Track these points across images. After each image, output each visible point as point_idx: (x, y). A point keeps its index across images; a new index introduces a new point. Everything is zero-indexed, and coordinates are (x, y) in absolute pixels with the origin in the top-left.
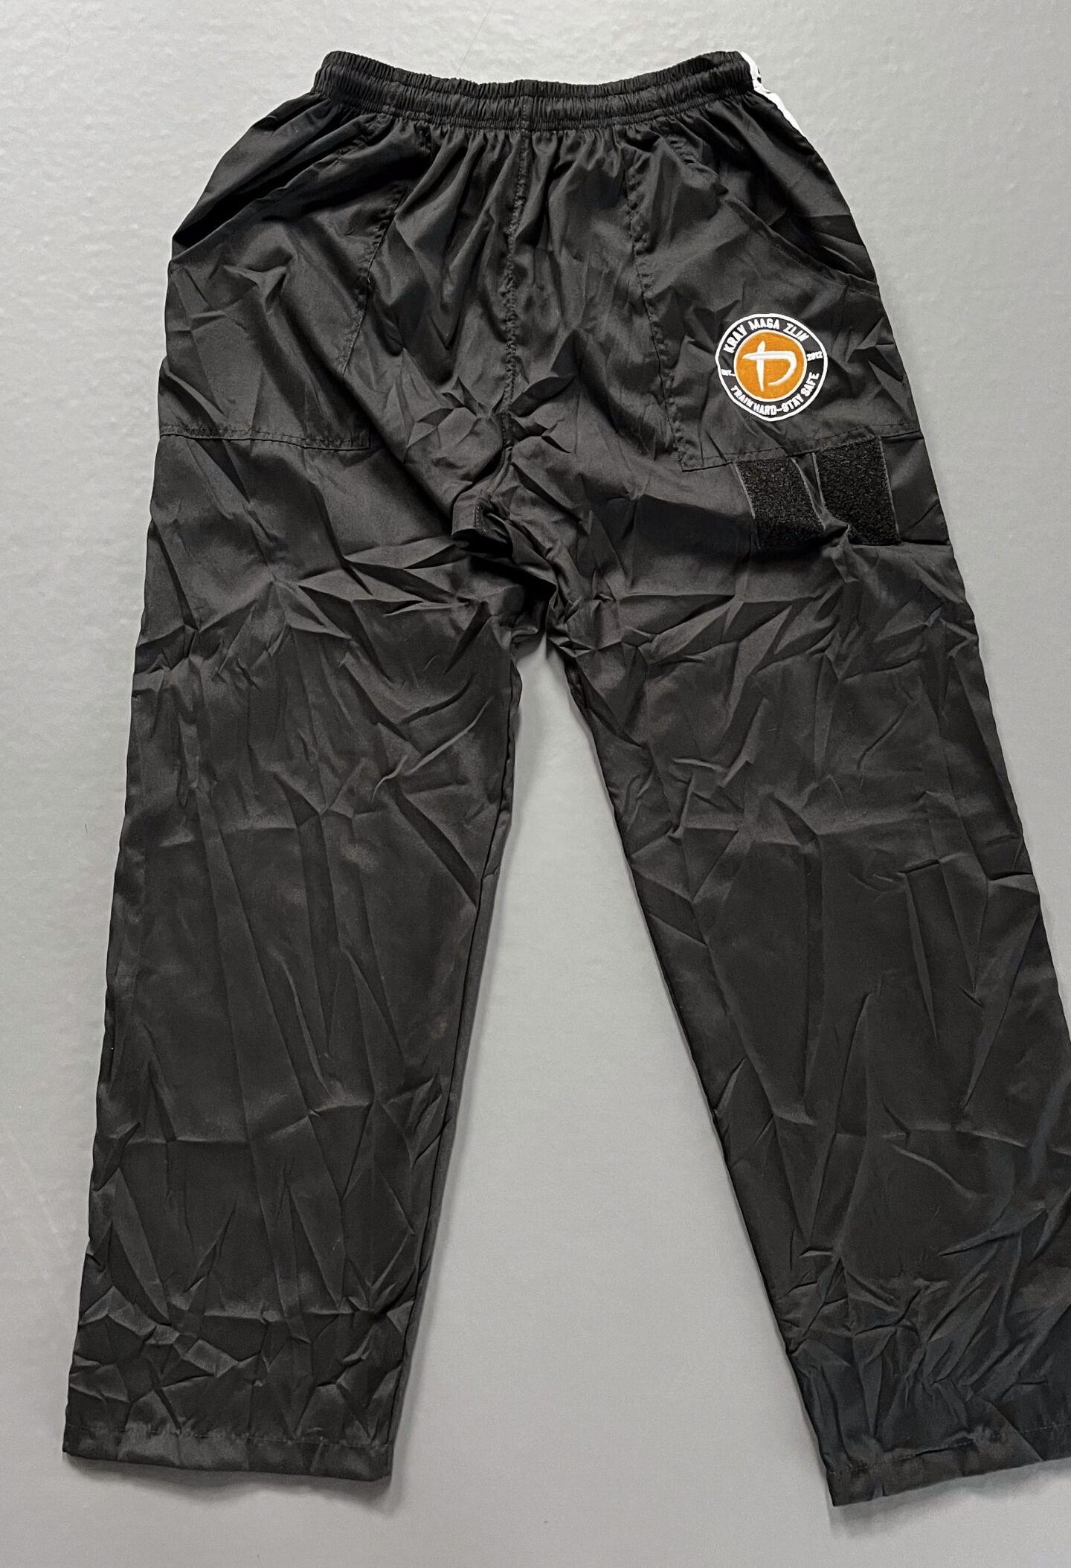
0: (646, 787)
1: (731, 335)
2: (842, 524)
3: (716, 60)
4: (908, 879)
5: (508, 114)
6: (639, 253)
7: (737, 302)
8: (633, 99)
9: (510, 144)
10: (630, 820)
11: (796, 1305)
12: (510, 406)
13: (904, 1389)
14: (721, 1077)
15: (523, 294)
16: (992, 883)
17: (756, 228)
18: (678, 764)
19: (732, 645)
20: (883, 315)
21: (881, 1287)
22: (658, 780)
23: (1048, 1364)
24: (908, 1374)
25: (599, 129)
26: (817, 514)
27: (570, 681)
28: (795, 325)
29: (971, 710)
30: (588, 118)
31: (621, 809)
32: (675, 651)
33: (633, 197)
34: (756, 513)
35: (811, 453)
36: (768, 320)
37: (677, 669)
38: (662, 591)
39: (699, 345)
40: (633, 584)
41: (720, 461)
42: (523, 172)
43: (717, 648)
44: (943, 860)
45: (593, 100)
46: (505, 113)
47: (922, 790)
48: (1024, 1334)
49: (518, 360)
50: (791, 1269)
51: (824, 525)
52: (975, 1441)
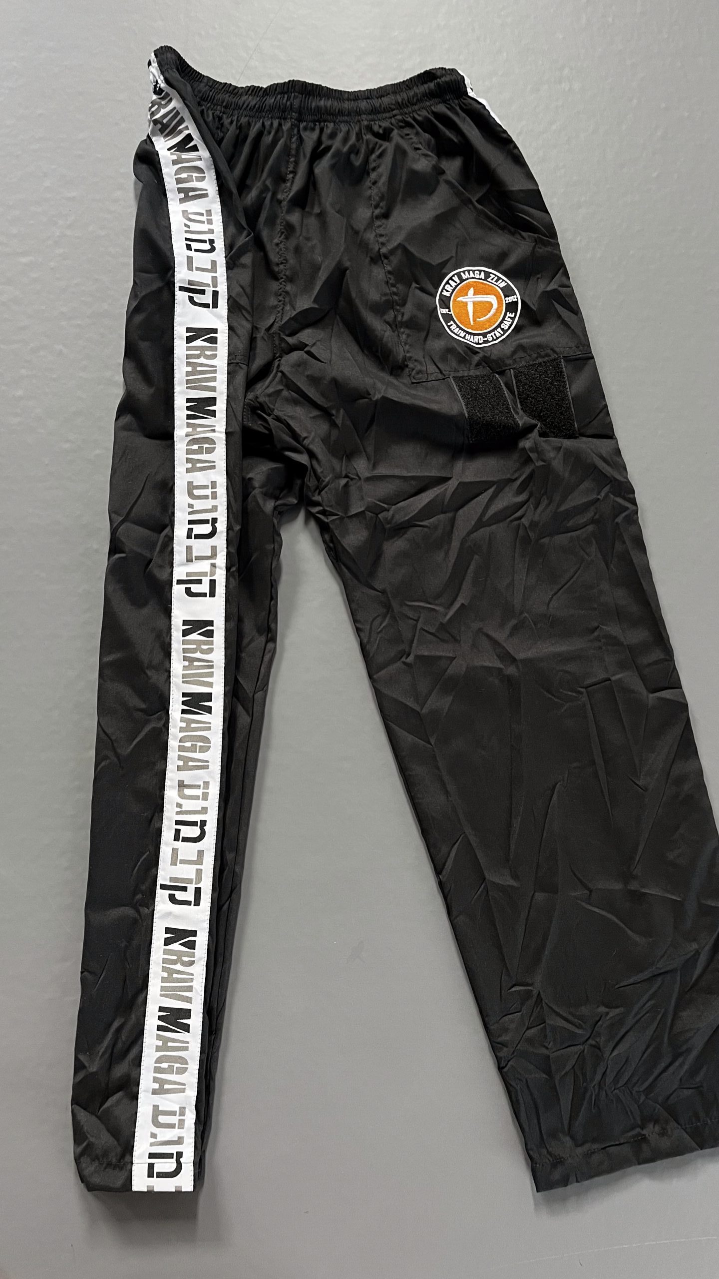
0: (384, 624)
1: (447, 283)
2: (534, 422)
3: (439, 73)
4: (587, 692)
5: (282, 107)
6: (377, 217)
7: (452, 257)
8: (376, 103)
9: (282, 130)
10: (372, 649)
11: (506, 1030)
12: (280, 327)
13: (591, 1096)
14: (444, 849)
15: (292, 243)
16: (651, 695)
17: (467, 202)
18: (410, 606)
19: (450, 515)
20: (563, 265)
21: (571, 1013)
22: (394, 618)
23: (702, 1073)
24: (594, 1083)
25: (352, 124)
26: (515, 415)
27: (324, 542)
28: (496, 275)
29: (633, 564)
30: (343, 115)
31: (365, 641)
32: (407, 518)
33: (373, 176)
34: (468, 412)
35: (510, 369)
36: (476, 272)
37: (408, 533)
38: (397, 472)
39: (423, 290)
40: (374, 466)
41: (440, 376)
42: (293, 152)
43: (439, 516)
44: (613, 678)
45: (346, 102)
46: (280, 106)
47: (596, 624)
48: (684, 1048)
49: (287, 293)
50: (501, 1001)
51: (520, 423)
52: (647, 1136)
